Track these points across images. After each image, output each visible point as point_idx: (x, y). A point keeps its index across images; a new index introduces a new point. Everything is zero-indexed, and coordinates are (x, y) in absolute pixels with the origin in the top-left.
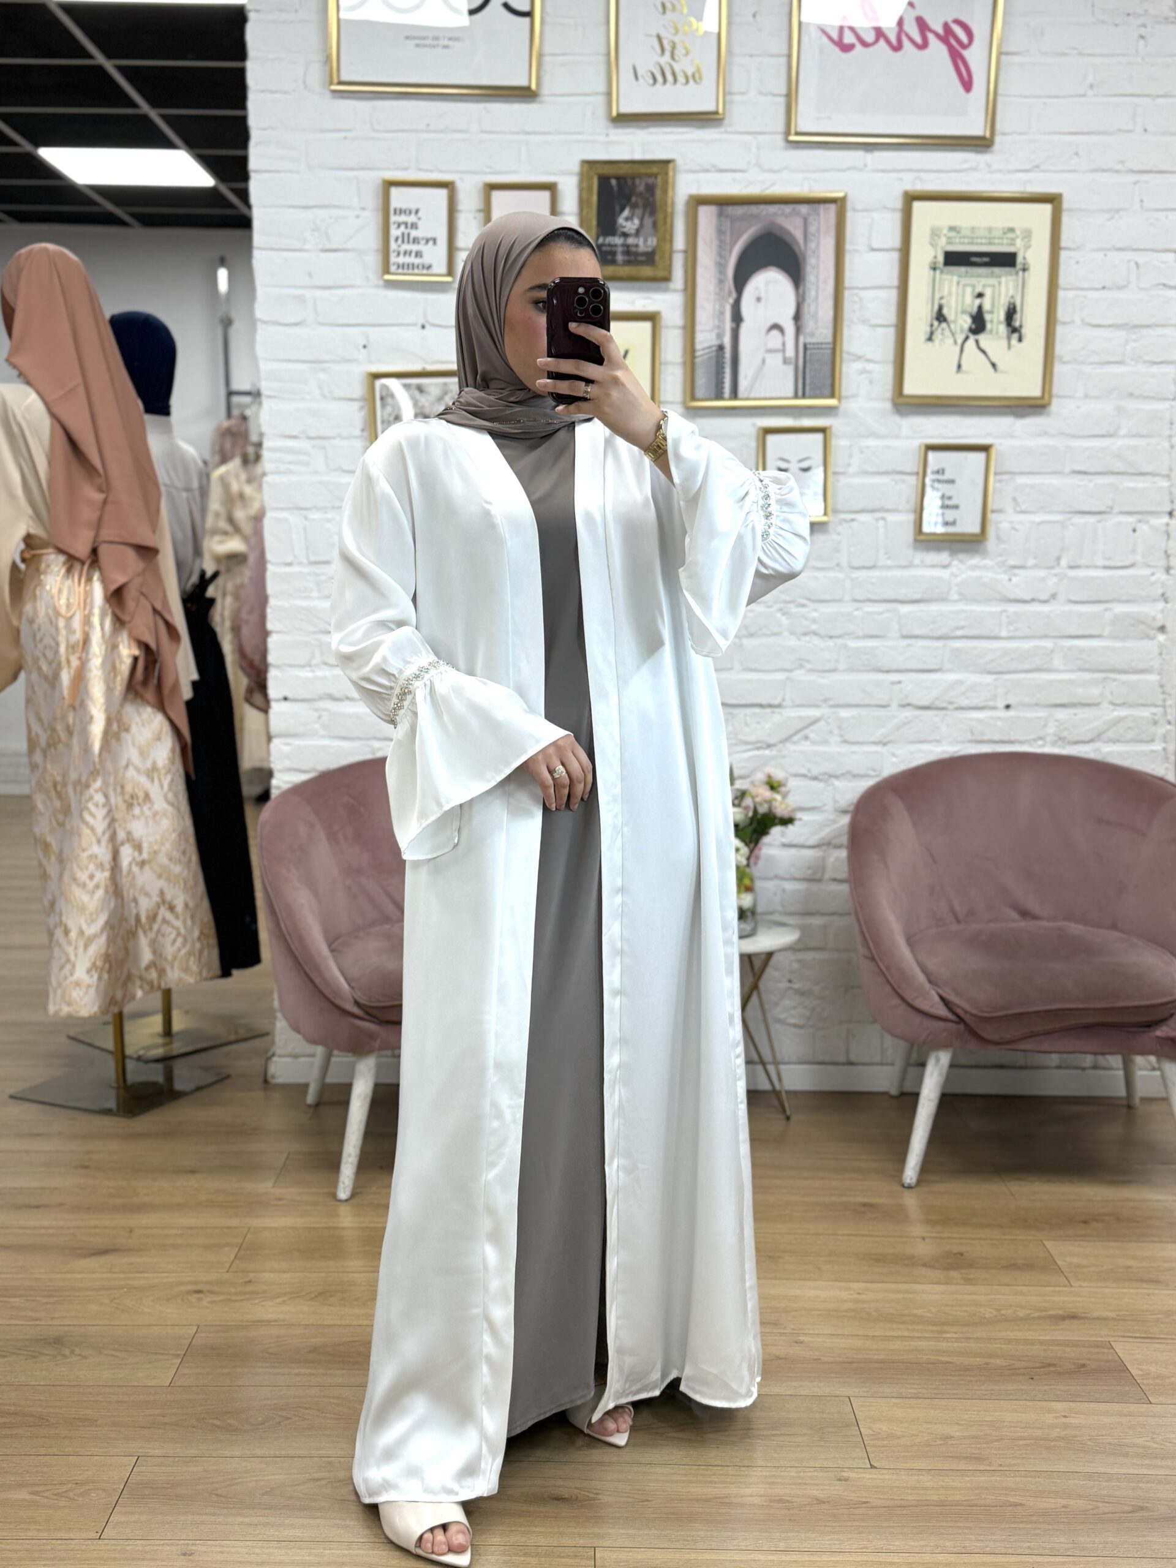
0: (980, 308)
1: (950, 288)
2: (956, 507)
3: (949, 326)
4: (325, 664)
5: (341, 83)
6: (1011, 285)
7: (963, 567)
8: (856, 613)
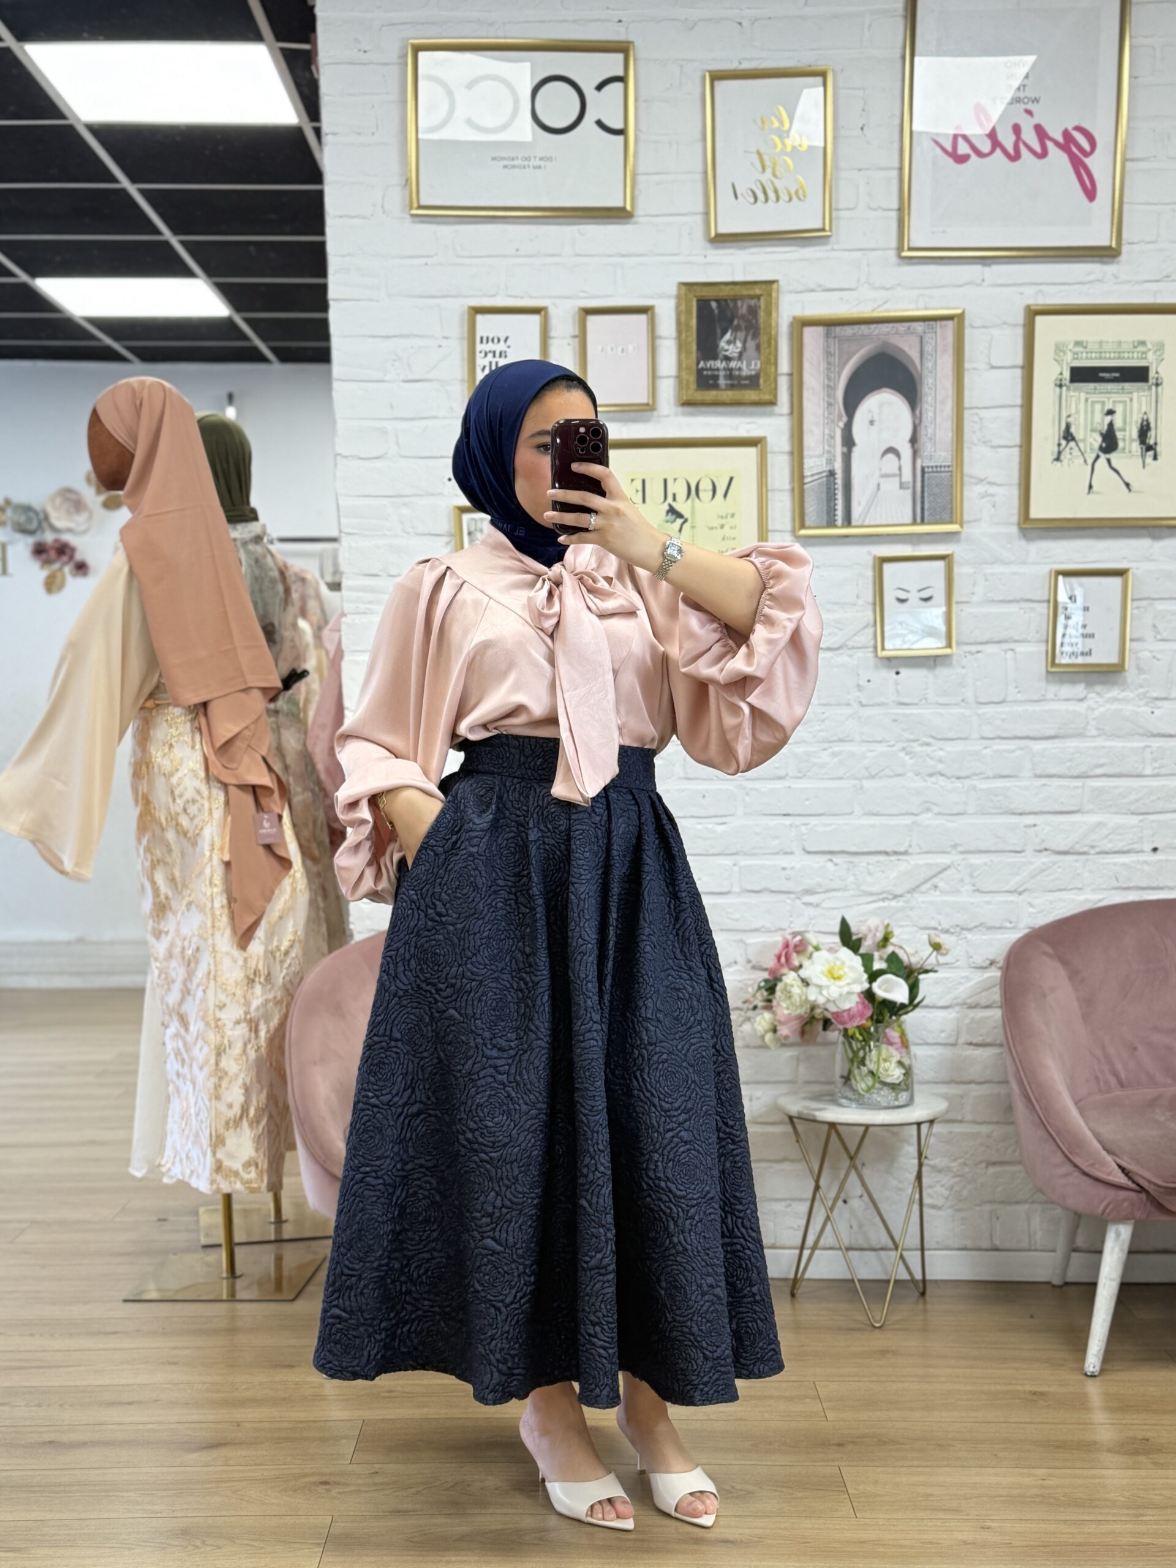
0: (1111, 425)
1: (1077, 405)
2: (1092, 636)
3: (1077, 445)
5: (422, 206)
6: (1144, 399)
7: (1101, 700)
8: (985, 751)
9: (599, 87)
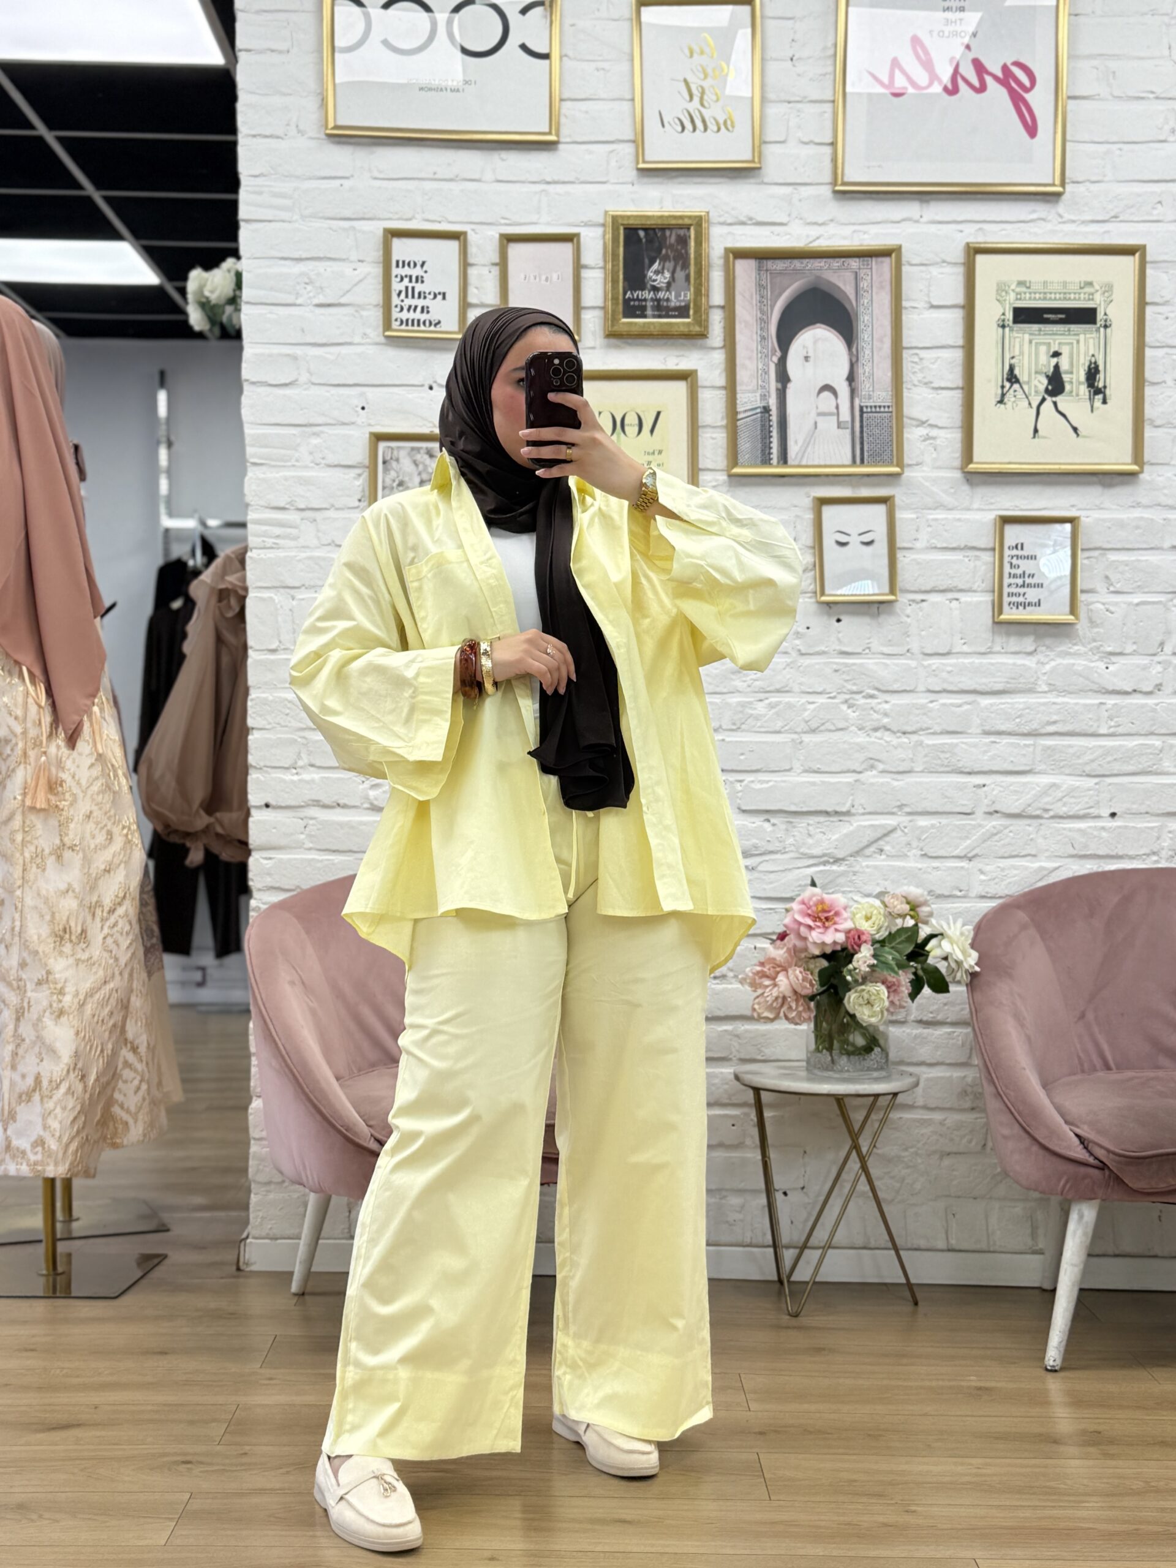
0: (1057, 367)
1: (1021, 346)
2: (1040, 586)
3: (1021, 387)
4: (312, 765)
5: (338, 127)
6: (1091, 341)
7: (1052, 654)
8: (931, 705)
9: (523, 11)
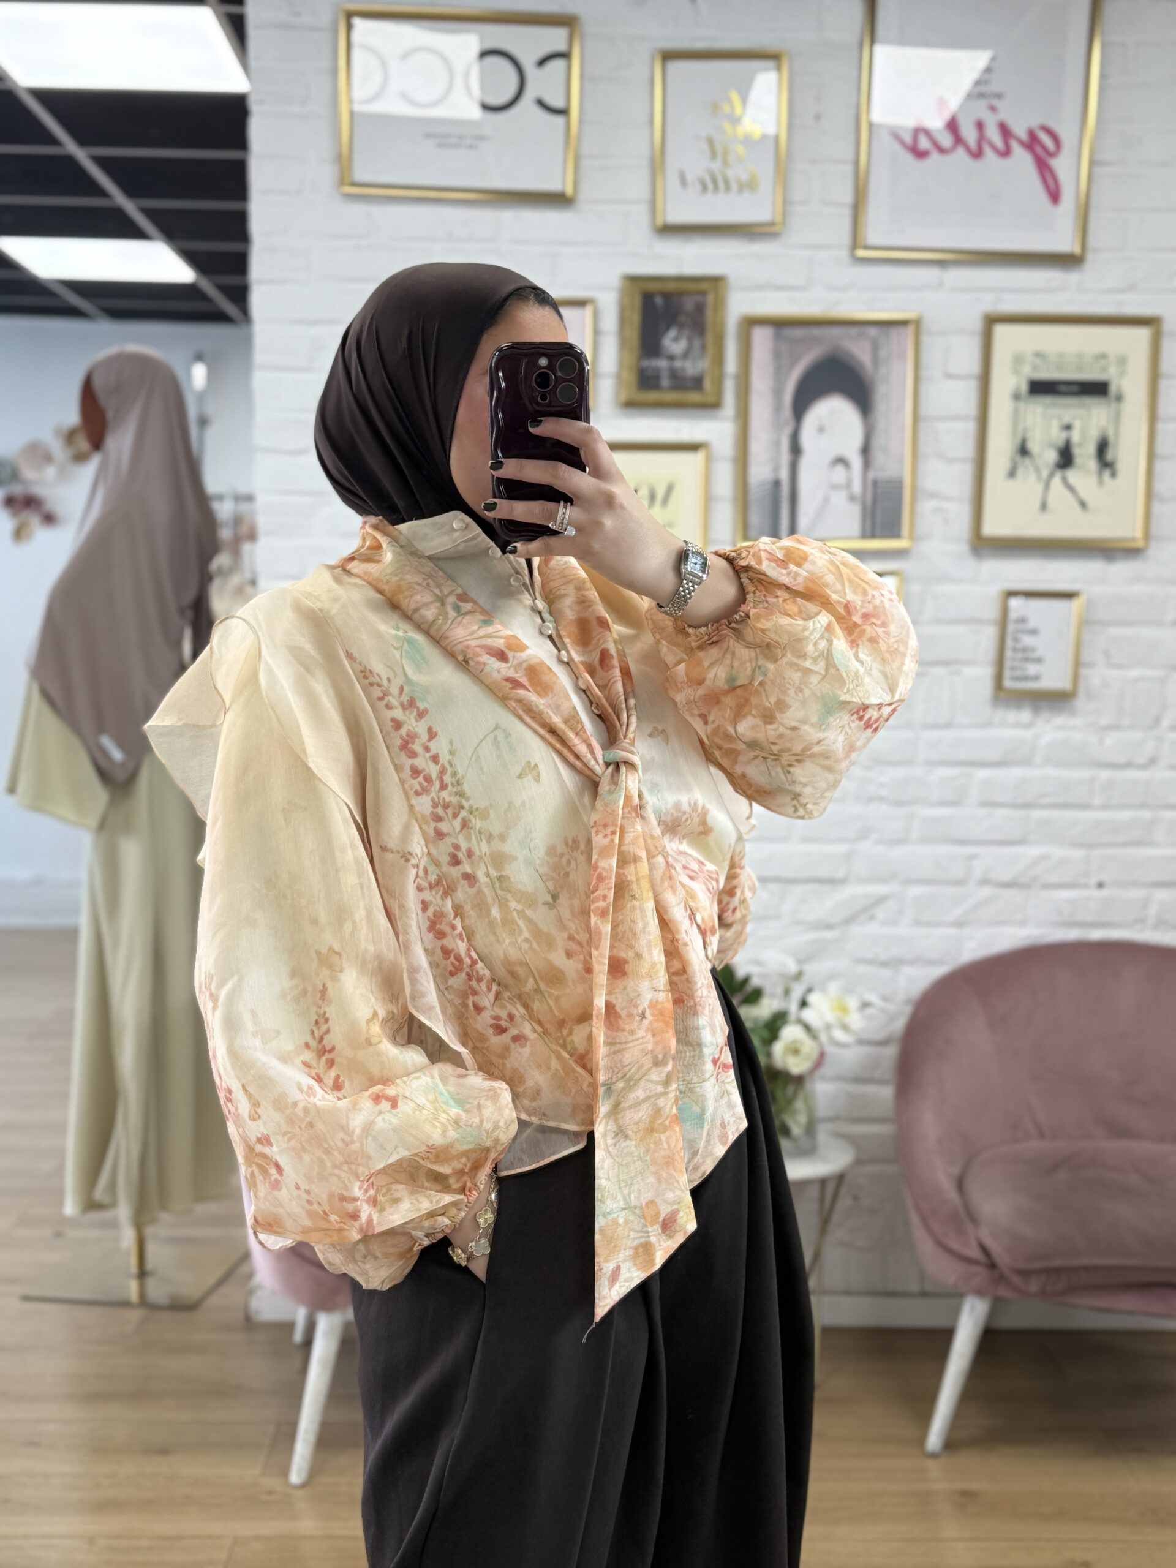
0: (1068, 441)
1: (1034, 419)
2: (1039, 660)
3: (1033, 460)
5: (353, 184)
6: (1103, 416)
7: (1047, 727)
8: (929, 777)
9: (542, 62)
